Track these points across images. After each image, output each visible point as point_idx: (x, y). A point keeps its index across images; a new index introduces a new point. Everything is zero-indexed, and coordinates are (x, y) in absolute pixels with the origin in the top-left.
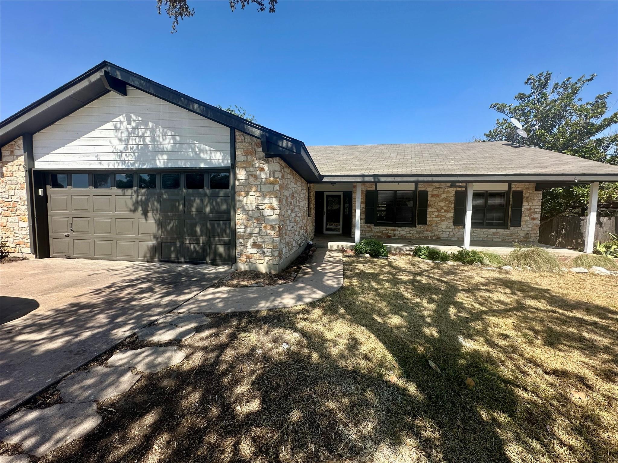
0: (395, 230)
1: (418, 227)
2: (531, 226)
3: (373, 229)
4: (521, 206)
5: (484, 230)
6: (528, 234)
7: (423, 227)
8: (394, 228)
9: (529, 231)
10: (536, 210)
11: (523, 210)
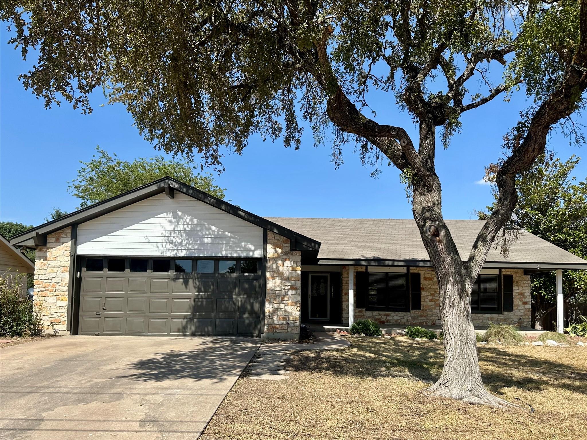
0: (388, 315)
1: (412, 311)
2: (523, 311)
3: (365, 314)
4: (512, 291)
5: (479, 315)
6: (521, 319)
7: (417, 312)
8: (387, 313)
9: (521, 316)
10: (526, 295)
11: (514, 294)
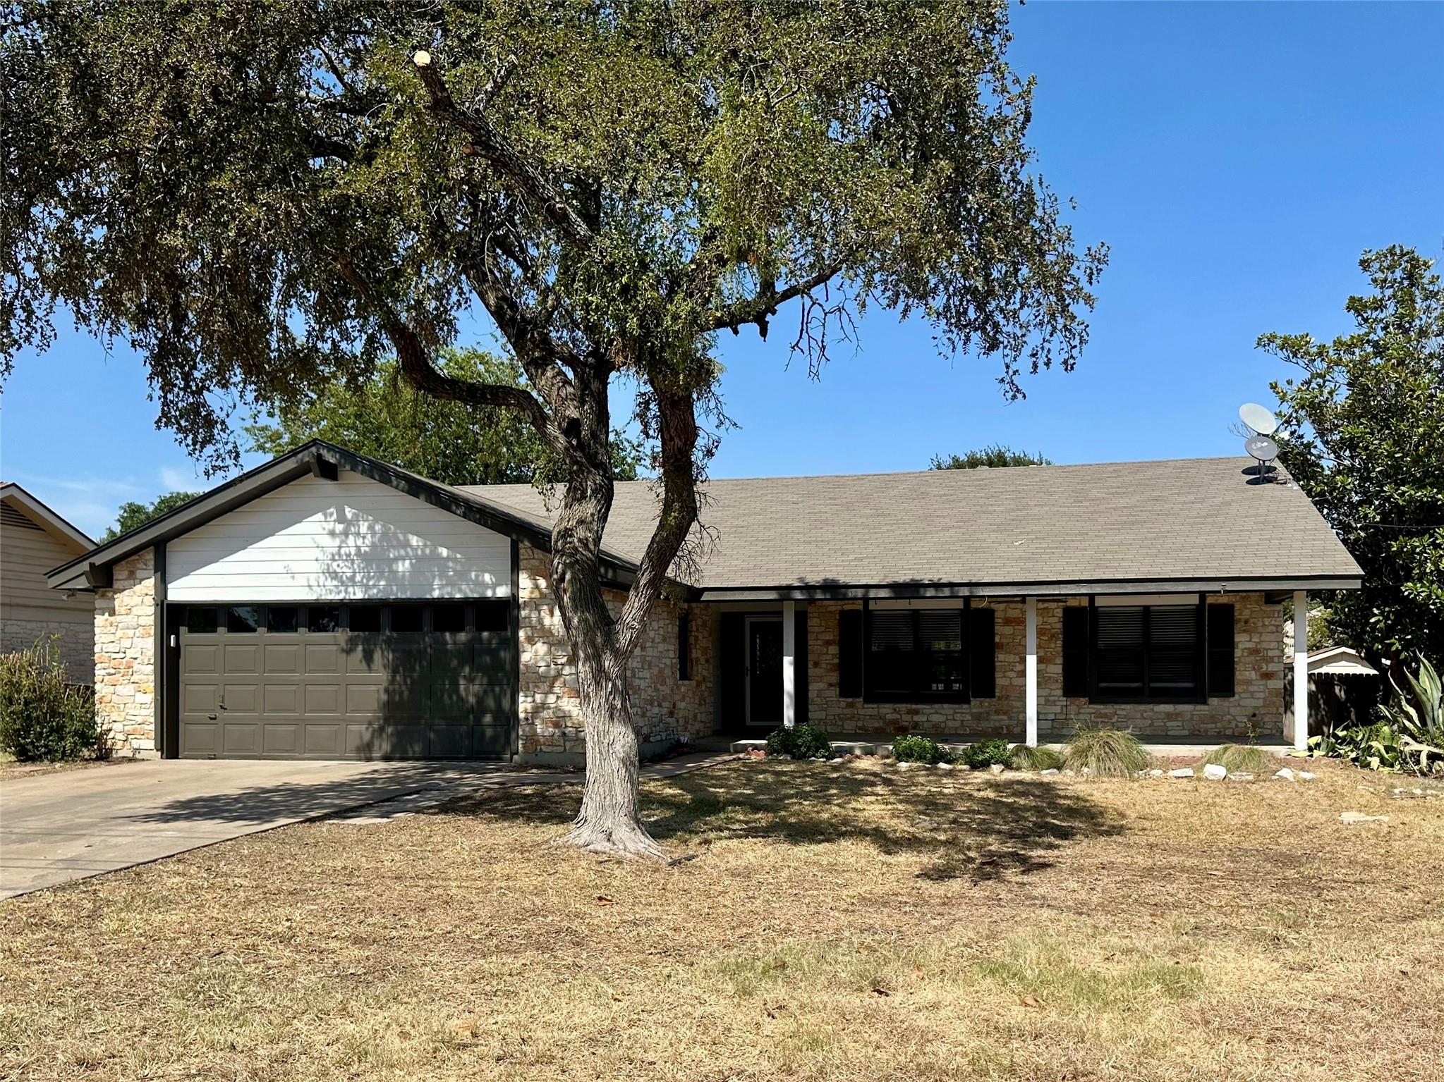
0: (916, 712)
1: (974, 702)
2: (1262, 695)
3: (862, 712)
4: (1231, 645)
5: (1142, 707)
6: (1254, 715)
7: (986, 702)
8: (914, 706)
9: (1257, 708)
10: (1270, 653)
11: (1238, 653)
